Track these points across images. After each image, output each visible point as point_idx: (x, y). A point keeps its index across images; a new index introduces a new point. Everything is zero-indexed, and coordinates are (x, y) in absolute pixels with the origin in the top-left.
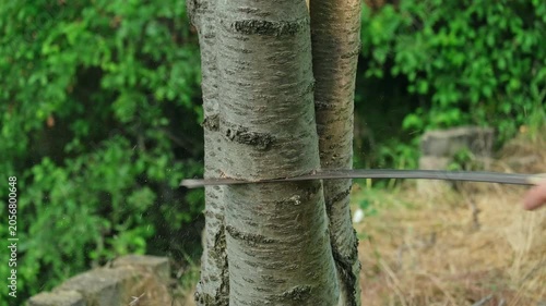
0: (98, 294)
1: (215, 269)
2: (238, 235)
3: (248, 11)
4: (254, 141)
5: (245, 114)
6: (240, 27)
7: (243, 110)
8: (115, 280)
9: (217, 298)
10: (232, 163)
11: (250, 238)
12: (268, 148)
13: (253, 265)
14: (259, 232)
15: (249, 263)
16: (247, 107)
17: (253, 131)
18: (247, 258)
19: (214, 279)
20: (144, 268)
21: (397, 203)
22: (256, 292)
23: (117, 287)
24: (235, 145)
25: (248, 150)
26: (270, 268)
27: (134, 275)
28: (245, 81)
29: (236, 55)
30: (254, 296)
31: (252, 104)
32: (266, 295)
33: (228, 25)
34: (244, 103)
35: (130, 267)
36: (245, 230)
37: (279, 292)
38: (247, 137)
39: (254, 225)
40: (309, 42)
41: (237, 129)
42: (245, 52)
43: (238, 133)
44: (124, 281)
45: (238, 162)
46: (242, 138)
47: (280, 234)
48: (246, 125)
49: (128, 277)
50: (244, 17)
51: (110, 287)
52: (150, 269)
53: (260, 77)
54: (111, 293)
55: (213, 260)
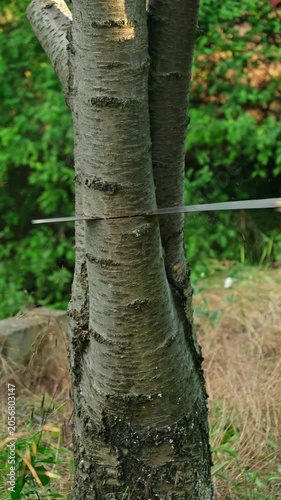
0: (10, 336)
1: (81, 290)
2: (94, 259)
3: (101, 90)
4: (105, 188)
5: (99, 167)
6: (95, 102)
7: (98, 165)
8: (24, 326)
9: (82, 312)
10: (89, 205)
11: (102, 262)
12: (115, 193)
13: (105, 283)
14: (109, 258)
15: (102, 281)
16: (100, 162)
17: (104, 180)
18: (100, 277)
19: (80, 298)
20: (48, 317)
21: (267, 278)
22: (108, 304)
23: (25, 332)
24: (92, 191)
25: (101, 195)
26: (117, 284)
27: (40, 322)
28: (98, 143)
29: (92, 123)
30: (106, 307)
31: (104, 160)
32: (115, 306)
33: (86, 101)
34: (98, 159)
35: (37, 317)
36: (99, 257)
37: (124, 303)
38: (100, 185)
39: (105, 252)
40: (148, 115)
41: (92, 179)
42: (99, 120)
43: (94, 182)
44: (32, 327)
45: (93, 203)
46: (97, 186)
47: (125, 259)
48: (99, 176)
49: (35, 324)
50: (98, 95)
51: (19, 332)
52: (54, 319)
53: (109, 139)
54: (21, 336)
55: (80, 284)
